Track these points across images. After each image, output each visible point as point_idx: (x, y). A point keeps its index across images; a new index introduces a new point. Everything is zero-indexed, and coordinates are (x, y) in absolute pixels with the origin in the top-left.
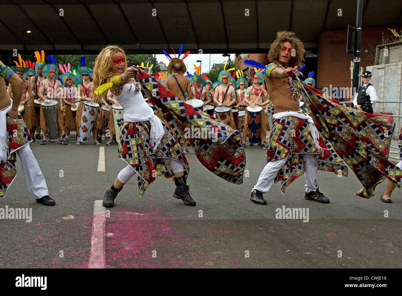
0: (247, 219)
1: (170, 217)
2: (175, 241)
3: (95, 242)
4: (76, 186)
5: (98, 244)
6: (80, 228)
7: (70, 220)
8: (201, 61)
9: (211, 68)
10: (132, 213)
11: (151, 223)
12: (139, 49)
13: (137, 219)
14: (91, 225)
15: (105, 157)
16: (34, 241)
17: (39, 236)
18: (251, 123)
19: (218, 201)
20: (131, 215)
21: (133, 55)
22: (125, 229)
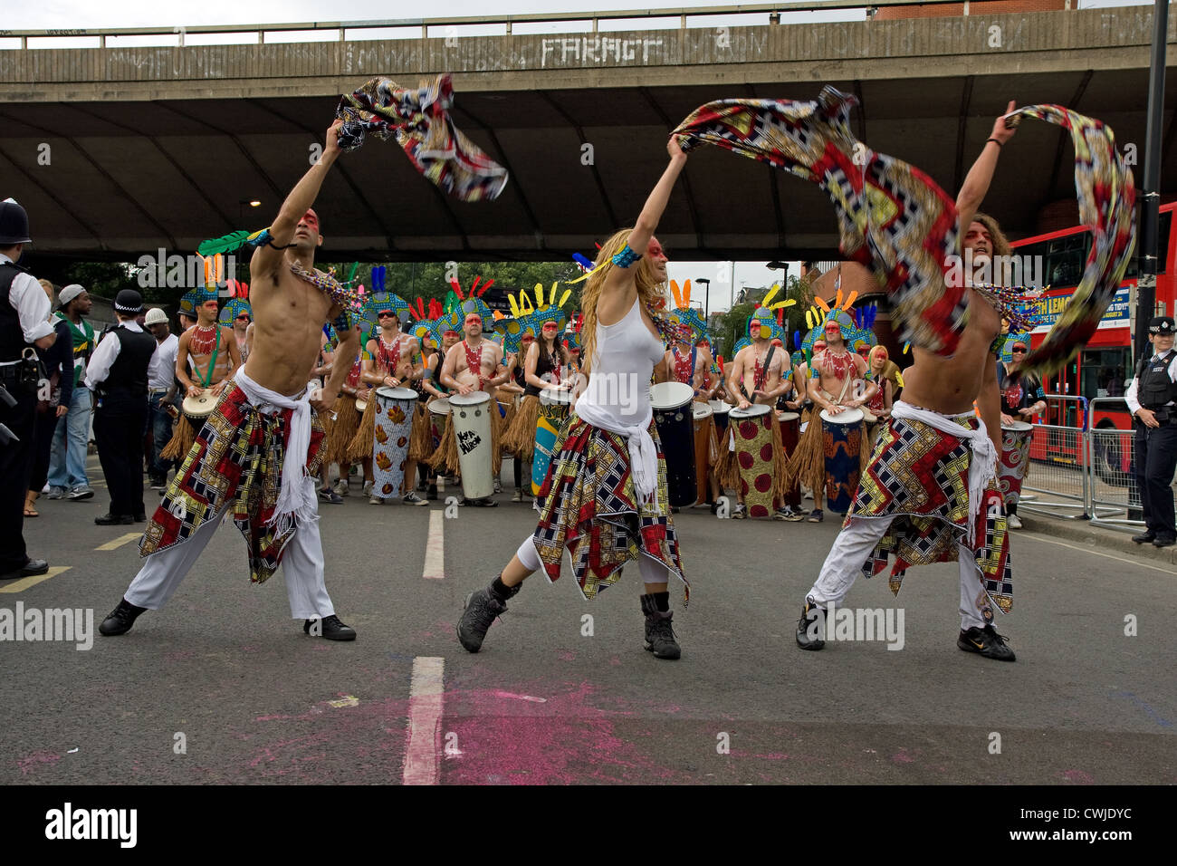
0: (832, 721)
1: (618, 709)
2: (629, 778)
3: (413, 772)
4: (365, 617)
5: (422, 778)
6: (375, 733)
7: (349, 708)
8: (708, 282)
9: (735, 300)
10: (515, 696)
11: (566, 724)
12: (539, 247)
13: (528, 712)
14: (402, 725)
15: (444, 538)
16: (254, 763)
17: (267, 750)
18: (833, 455)
19: (752, 669)
20: (510, 701)
21: (525, 263)
22: (494, 740)
